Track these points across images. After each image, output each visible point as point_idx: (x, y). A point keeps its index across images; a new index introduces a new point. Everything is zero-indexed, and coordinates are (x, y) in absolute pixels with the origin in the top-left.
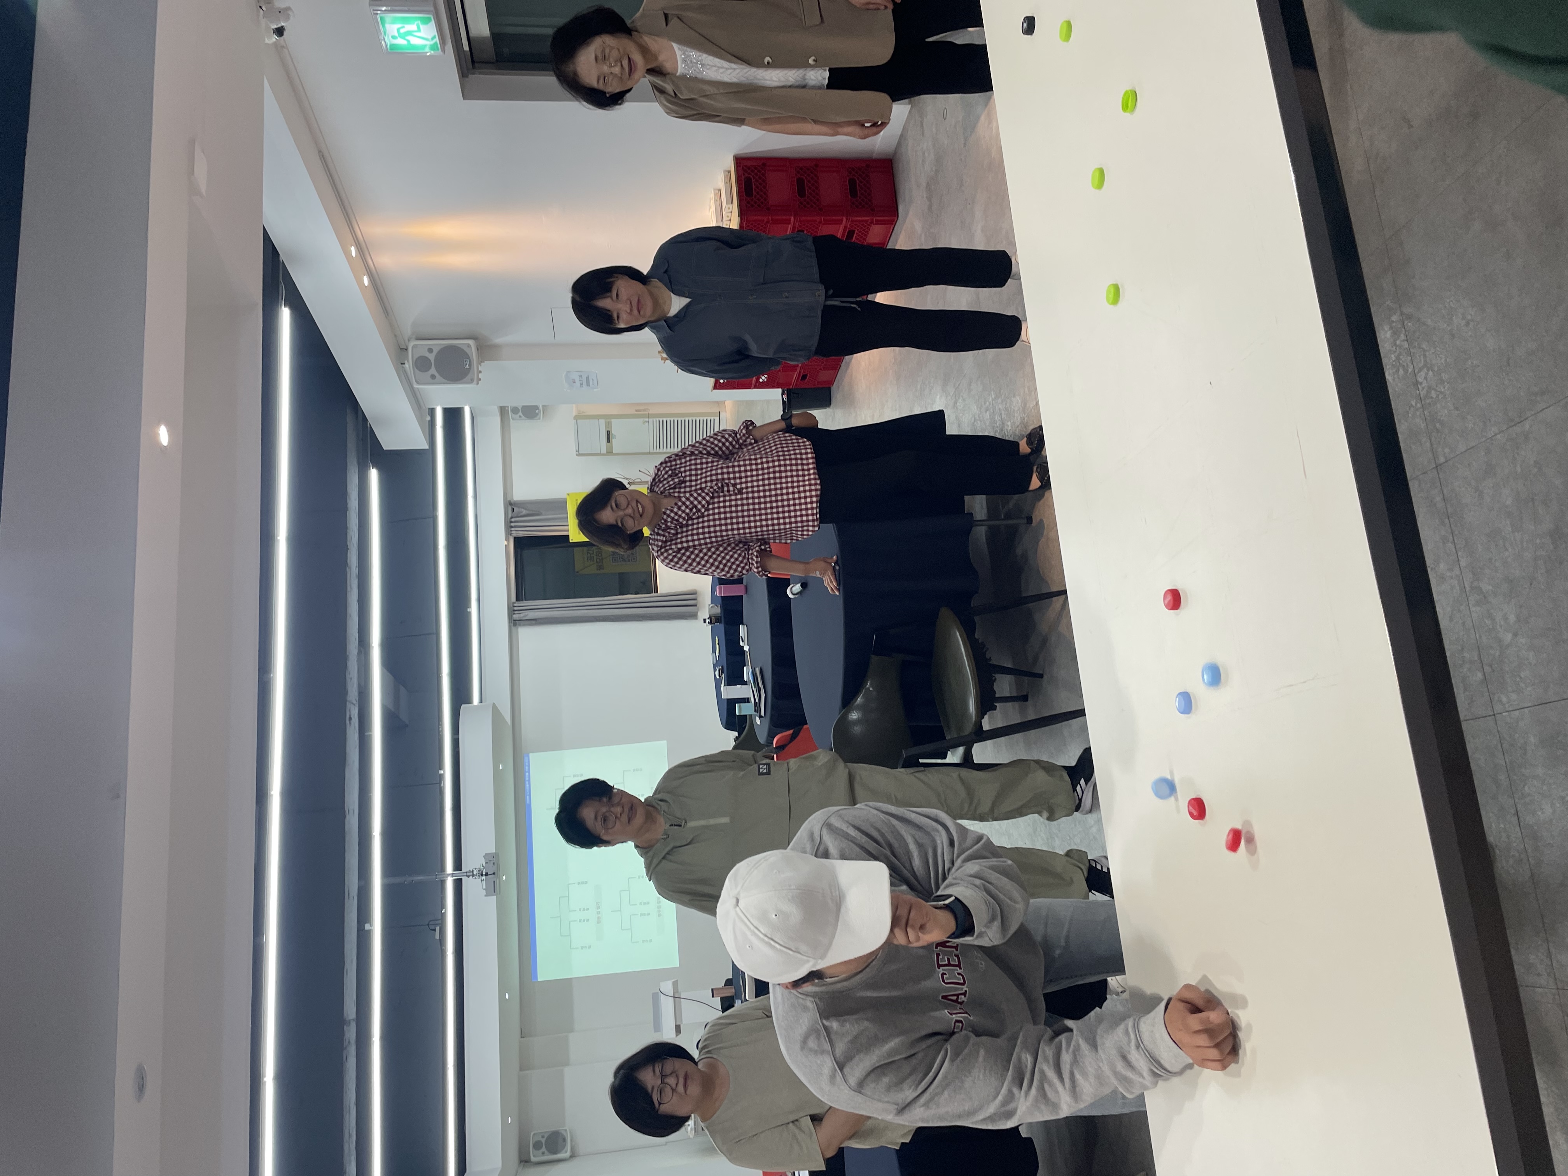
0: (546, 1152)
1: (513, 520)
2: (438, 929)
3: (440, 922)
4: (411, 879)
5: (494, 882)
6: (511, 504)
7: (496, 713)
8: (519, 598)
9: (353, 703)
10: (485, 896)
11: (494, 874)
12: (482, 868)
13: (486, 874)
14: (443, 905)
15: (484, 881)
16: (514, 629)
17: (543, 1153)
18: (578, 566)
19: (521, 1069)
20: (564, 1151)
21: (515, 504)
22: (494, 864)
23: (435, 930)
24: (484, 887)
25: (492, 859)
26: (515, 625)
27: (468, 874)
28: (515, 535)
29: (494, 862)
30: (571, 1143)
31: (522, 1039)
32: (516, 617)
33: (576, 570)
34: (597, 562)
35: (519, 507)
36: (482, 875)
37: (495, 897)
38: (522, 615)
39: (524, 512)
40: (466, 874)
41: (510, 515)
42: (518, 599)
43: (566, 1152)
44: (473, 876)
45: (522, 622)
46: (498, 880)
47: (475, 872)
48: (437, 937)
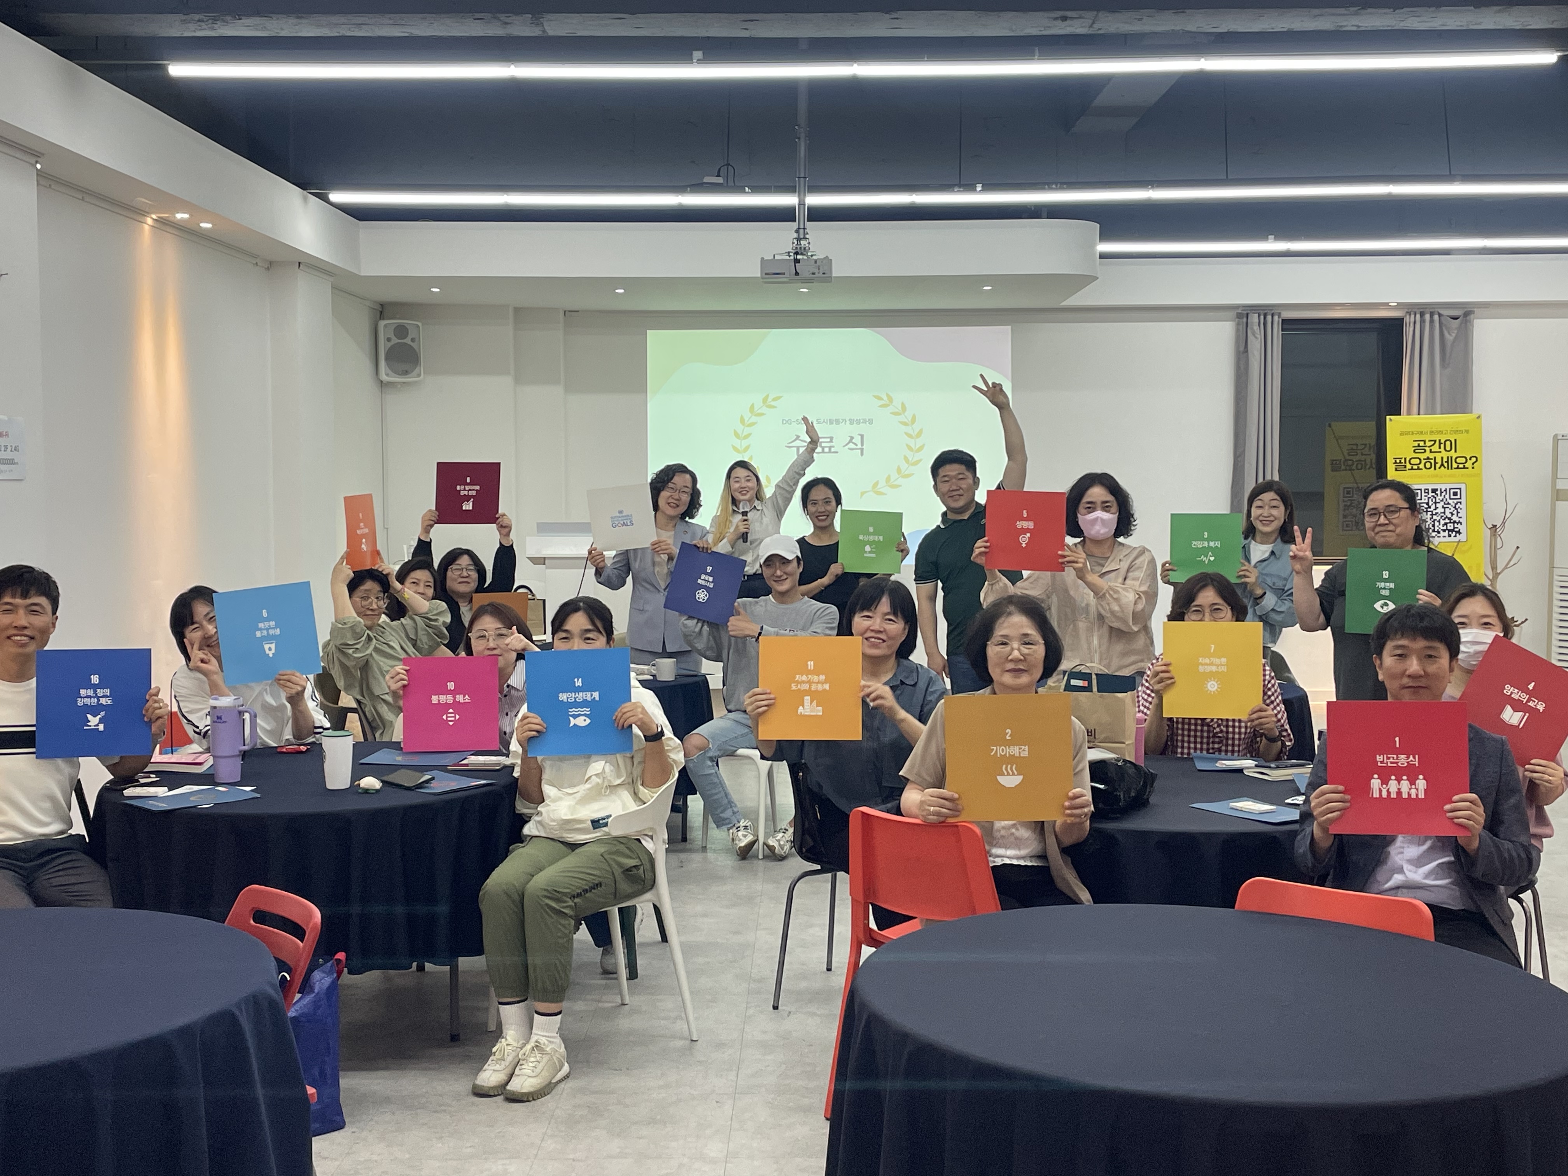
0: (389, 344)
1: (1436, 317)
2: (720, 180)
3: (731, 183)
4: (803, 136)
5: (784, 274)
6: (1467, 314)
7: (1083, 281)
8: (1287, 324)
9: (1093, 23)
10: (762, 259)
11: (797, 274)
12: (809, 254)
13: (797, 261)
14: (757, 189)
15: (787, 258)
16: (1233, 314)
17: (389, 340)
18: (1342, 428)
19: (517, 310)
20: (390, 372)
21: (1466, 321)
22: (814, 274)
23: (718, 176)
24: (777, 257)
25: (821, 271)
26: (1239, 316)
27: (801, 231)
28: (1407, 319)
29: (817, 275)
30: (399, 383)
31: (562, 314)
32: (1254, 318)
33: (1333, 424)
34: (1346, 460)
35: (1459, 328)
36: (797, 253)
37: (759, 275)
38: (1256, 327)
39: (1449, 338)
40: (802, 226)
41: (1442, 312)
42: (1284, 321)
43: (387, 375)
44: (799, 239)
45: (1242, 328)
46: (785, 280)
47: (803, 242)
48: (707, 179)
